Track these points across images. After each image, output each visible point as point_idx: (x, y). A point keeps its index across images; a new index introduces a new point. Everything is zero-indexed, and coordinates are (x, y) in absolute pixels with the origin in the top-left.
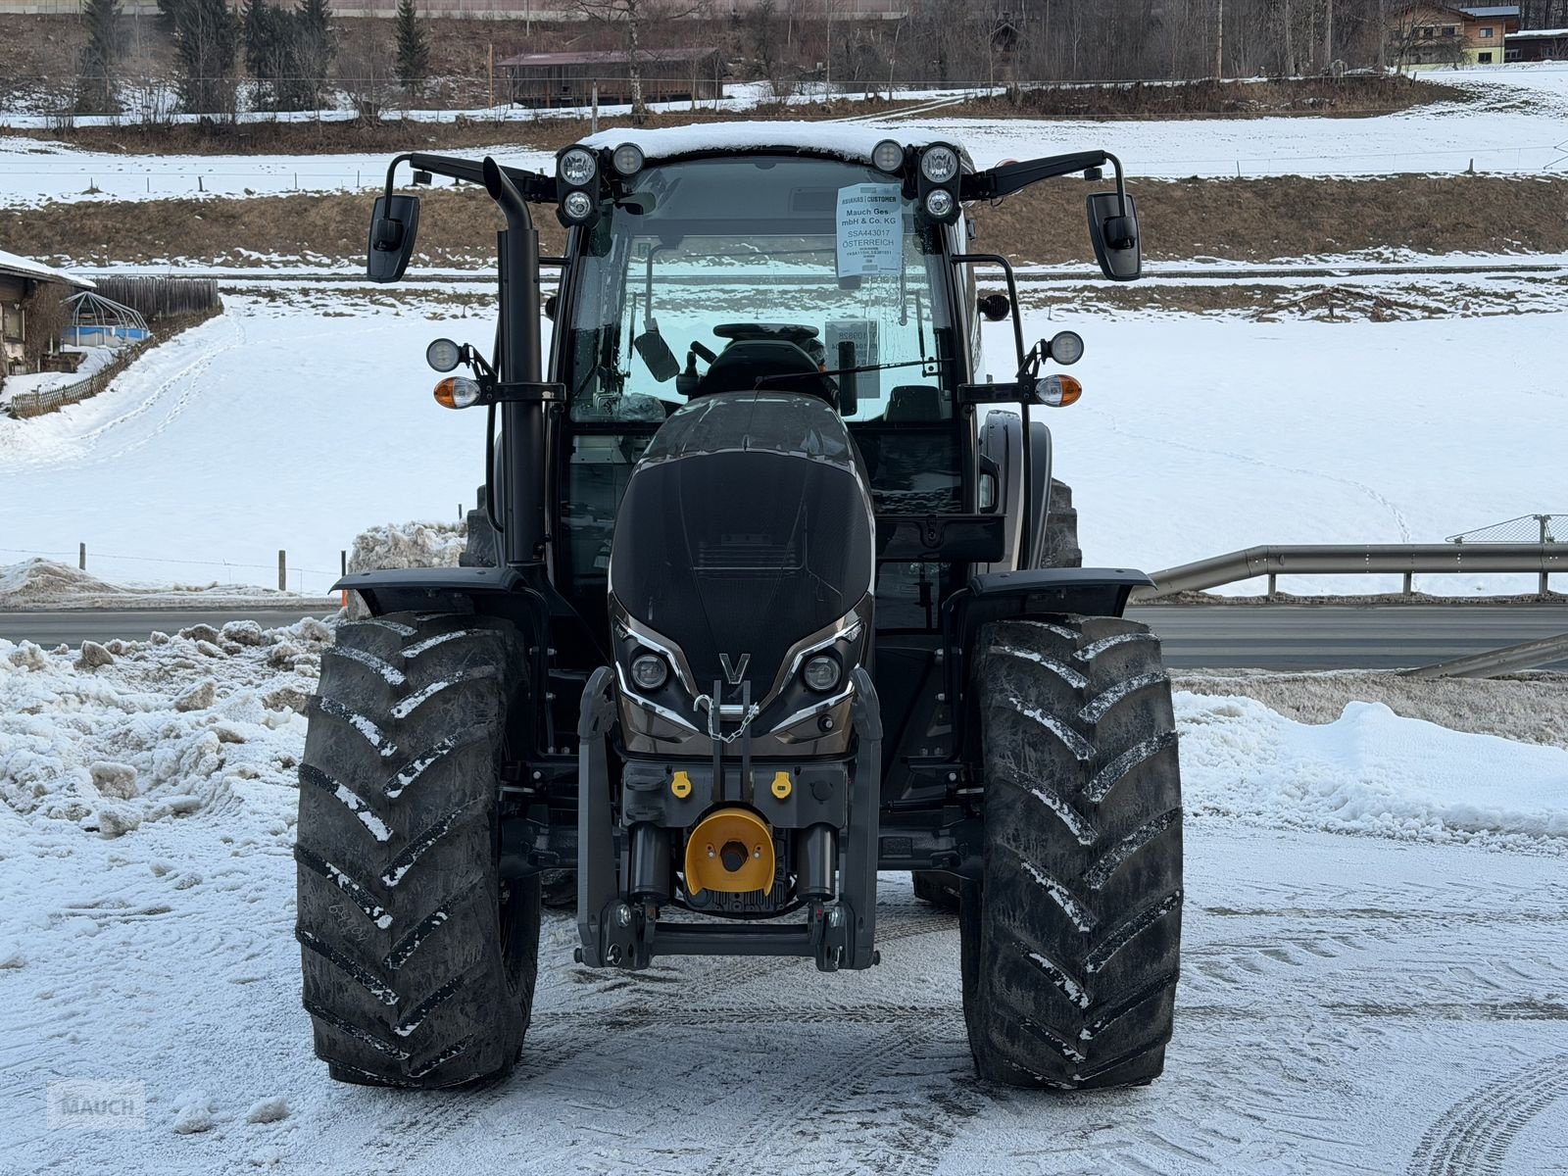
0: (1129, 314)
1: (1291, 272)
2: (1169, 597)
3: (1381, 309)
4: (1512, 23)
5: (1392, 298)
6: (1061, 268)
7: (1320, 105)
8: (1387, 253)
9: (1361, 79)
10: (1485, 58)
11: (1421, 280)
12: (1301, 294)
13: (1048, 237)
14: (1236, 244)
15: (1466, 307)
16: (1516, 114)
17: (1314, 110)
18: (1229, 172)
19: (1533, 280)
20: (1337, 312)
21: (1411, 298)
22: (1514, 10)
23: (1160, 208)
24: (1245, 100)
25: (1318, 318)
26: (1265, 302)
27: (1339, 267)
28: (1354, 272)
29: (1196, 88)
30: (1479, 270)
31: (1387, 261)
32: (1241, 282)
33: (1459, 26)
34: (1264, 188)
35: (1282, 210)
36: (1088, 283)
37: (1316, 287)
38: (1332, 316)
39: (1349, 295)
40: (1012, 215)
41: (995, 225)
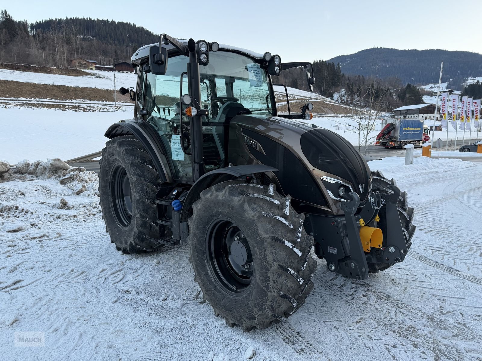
0: (36, 108)
1: (67, 102)
2: (85, 161)
3: (85, 110)
4: (96, 64)
5: (87, 108)
6: (19, 99)
7: (67, 73)
8: (83, 100)
9: (73, 69)
10: (92, 69)
11: (91, 105)
12: (70, 106)
13: (15, 93)
14: (55, 97)
15: (99, 110)
16: (101, 79)
17: (66, 74)
18: (52, 83)
19: (110, 106)
20: (77, 110)
21: (90, 108)
22: (96, 62)
23: (39, 89)
24: (52, 71)
25: (74, 111)
26: (64, 108)
27: (76, 102)
28: (79, 103)
29: (42, 67)
30: (100, 104)
31: (84, 101)
32: (58, 104)
33: (87, 63)
34: (59, 87)
35: (63, 91)
36: (26, 102)
37: (72, 105)
38: (76, 110)
39: (79, 107)
40: (6, 88)
41: (3, 89)
